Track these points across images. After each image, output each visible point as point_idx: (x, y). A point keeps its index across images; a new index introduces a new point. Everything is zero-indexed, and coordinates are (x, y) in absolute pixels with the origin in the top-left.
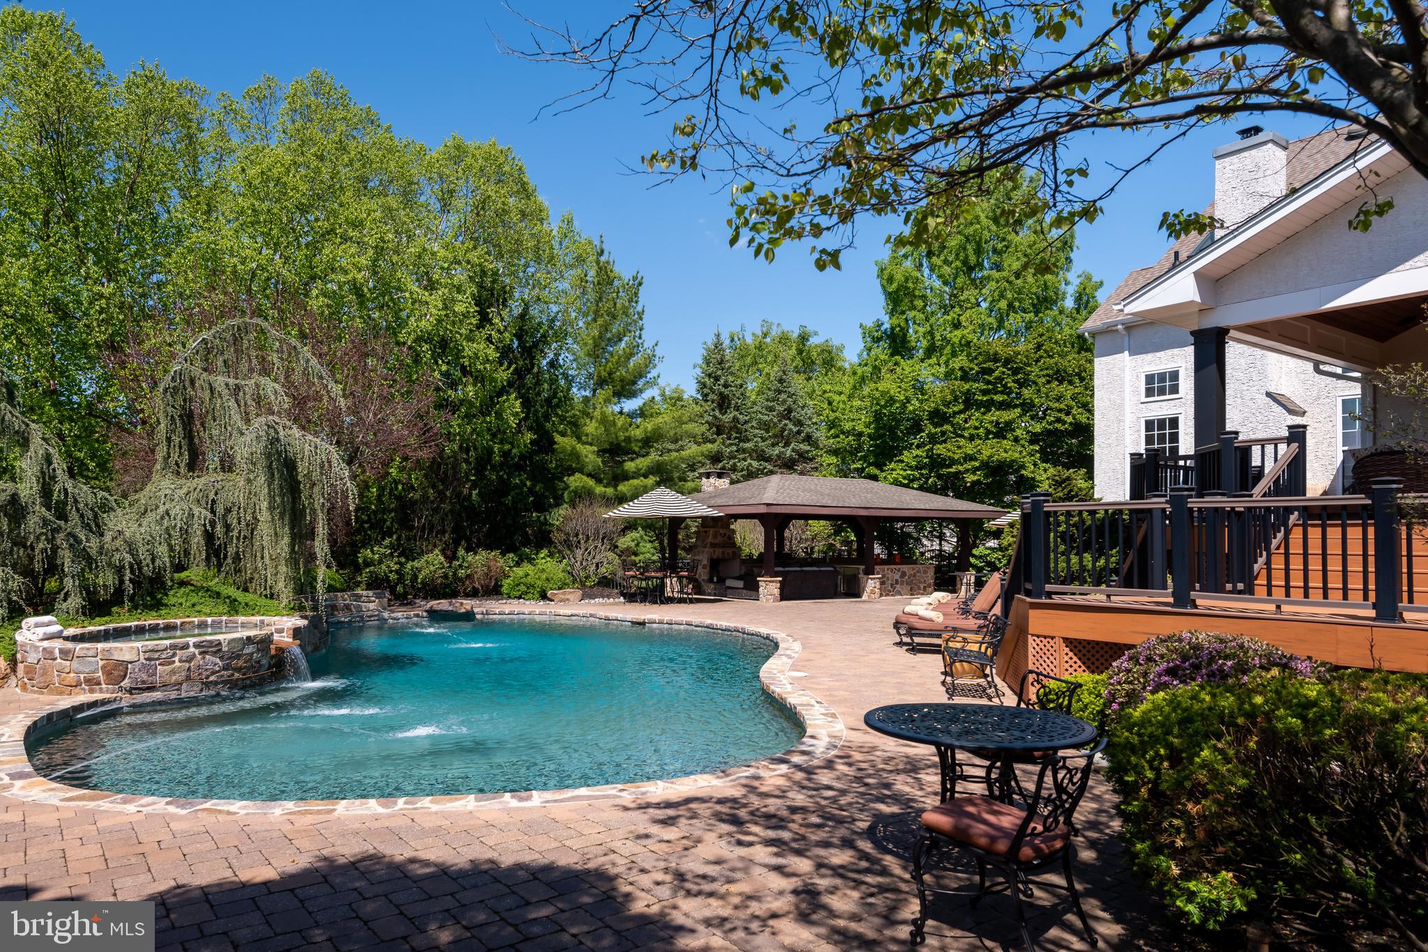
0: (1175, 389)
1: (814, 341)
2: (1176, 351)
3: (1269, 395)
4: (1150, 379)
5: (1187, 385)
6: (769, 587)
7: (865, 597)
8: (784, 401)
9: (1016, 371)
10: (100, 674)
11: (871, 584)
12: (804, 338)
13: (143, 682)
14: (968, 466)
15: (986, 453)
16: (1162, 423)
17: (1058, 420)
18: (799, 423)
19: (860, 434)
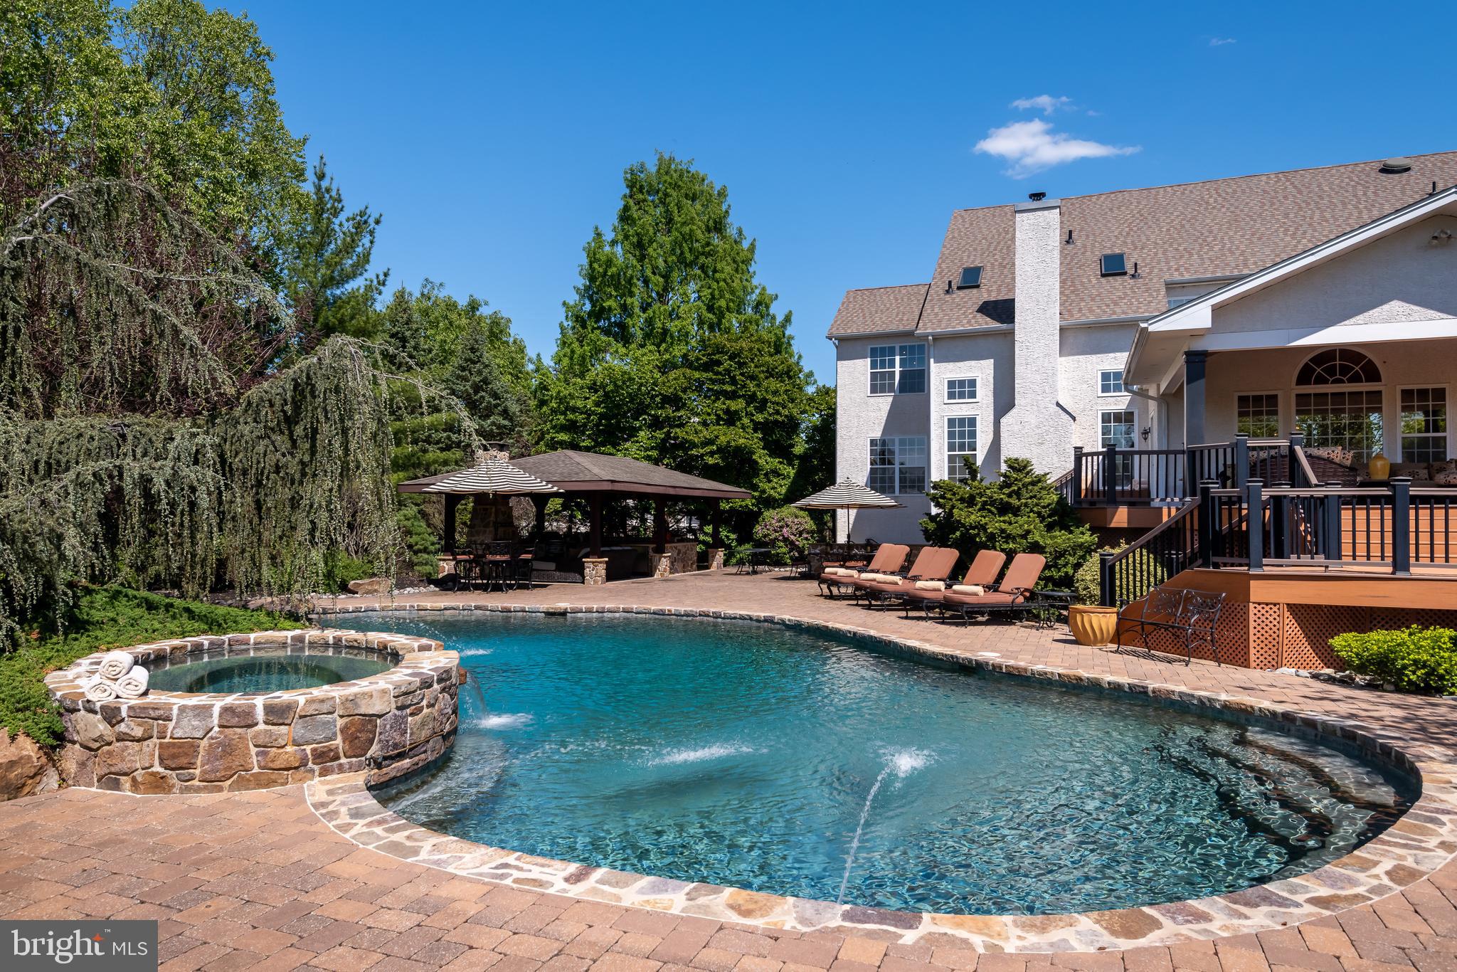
0: (973, 395)
1: (485, 311)
2: (973, 363)
3: (1058, 404)
4: (951, 384)
5: (985, 393)
6: (595, 568)
7: (657, 575)
8: (479, 372)
9: (741, 365)
10: (339, 741)
11: (664, 563)
12: (473, 306)
13: (395, 746)
14: (708, 449)
15: (723, 440)
16: (962, 421)
17: (778, 413)
18: (495, 396)
19: (589, 413)
